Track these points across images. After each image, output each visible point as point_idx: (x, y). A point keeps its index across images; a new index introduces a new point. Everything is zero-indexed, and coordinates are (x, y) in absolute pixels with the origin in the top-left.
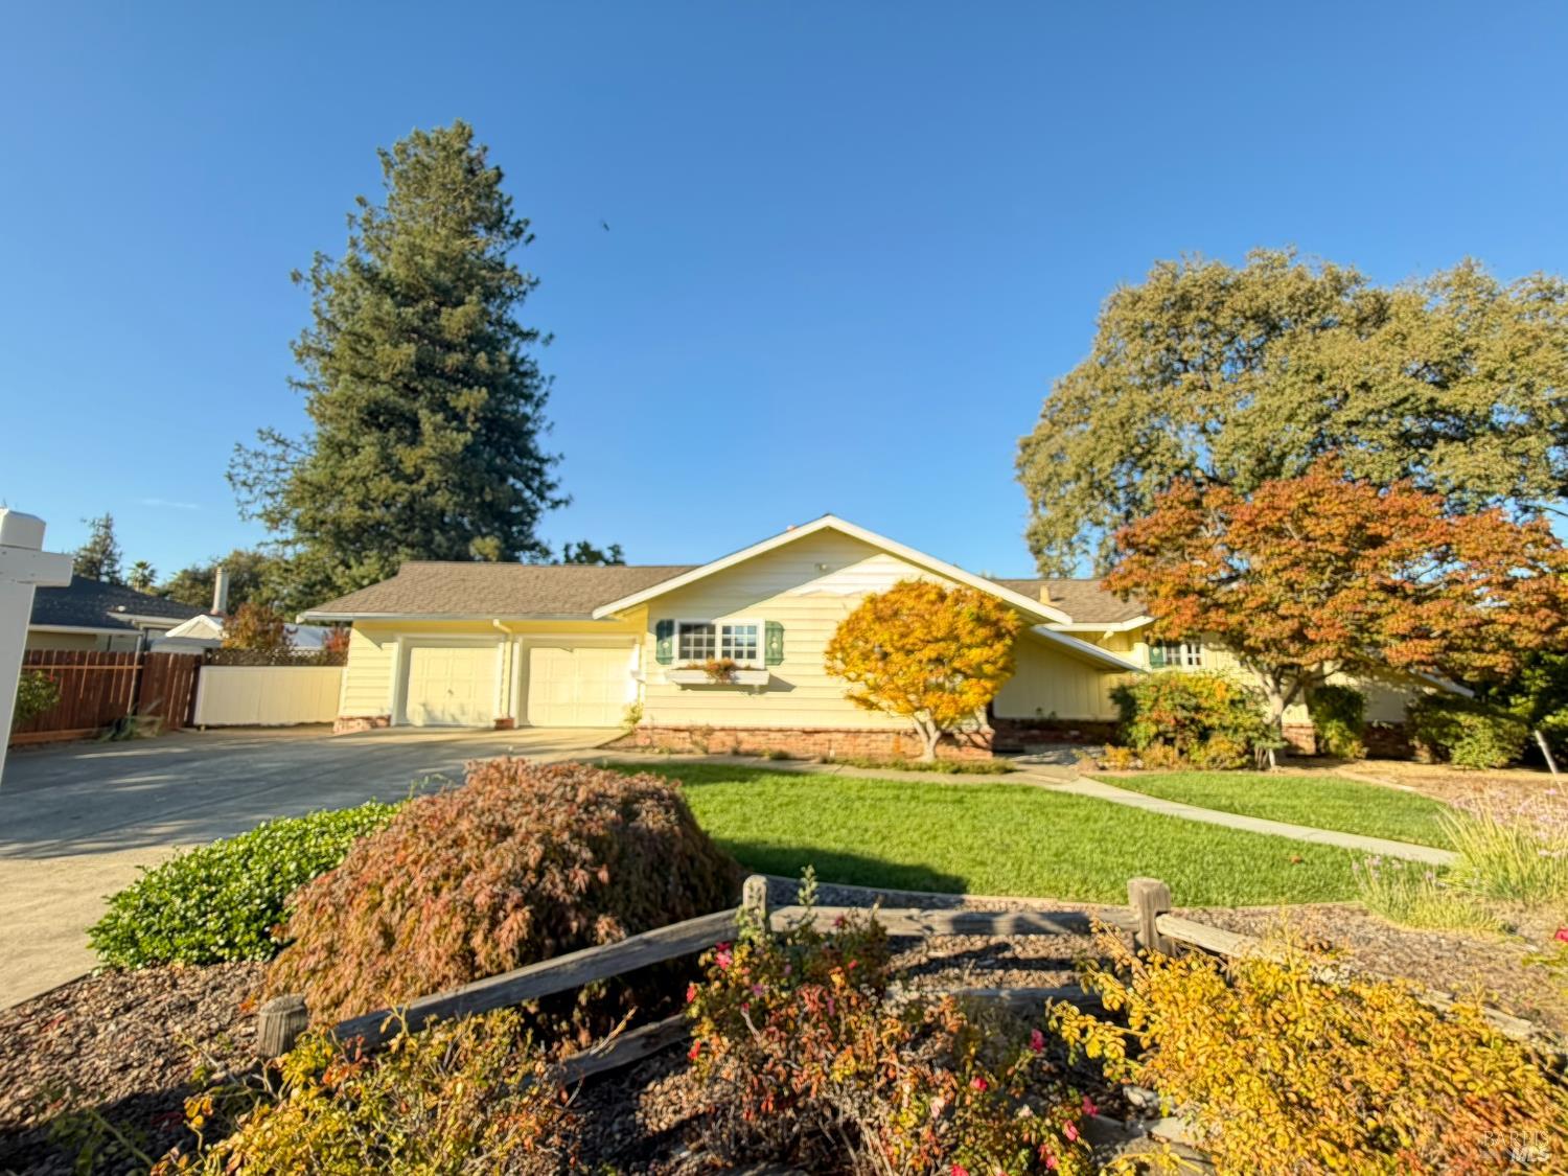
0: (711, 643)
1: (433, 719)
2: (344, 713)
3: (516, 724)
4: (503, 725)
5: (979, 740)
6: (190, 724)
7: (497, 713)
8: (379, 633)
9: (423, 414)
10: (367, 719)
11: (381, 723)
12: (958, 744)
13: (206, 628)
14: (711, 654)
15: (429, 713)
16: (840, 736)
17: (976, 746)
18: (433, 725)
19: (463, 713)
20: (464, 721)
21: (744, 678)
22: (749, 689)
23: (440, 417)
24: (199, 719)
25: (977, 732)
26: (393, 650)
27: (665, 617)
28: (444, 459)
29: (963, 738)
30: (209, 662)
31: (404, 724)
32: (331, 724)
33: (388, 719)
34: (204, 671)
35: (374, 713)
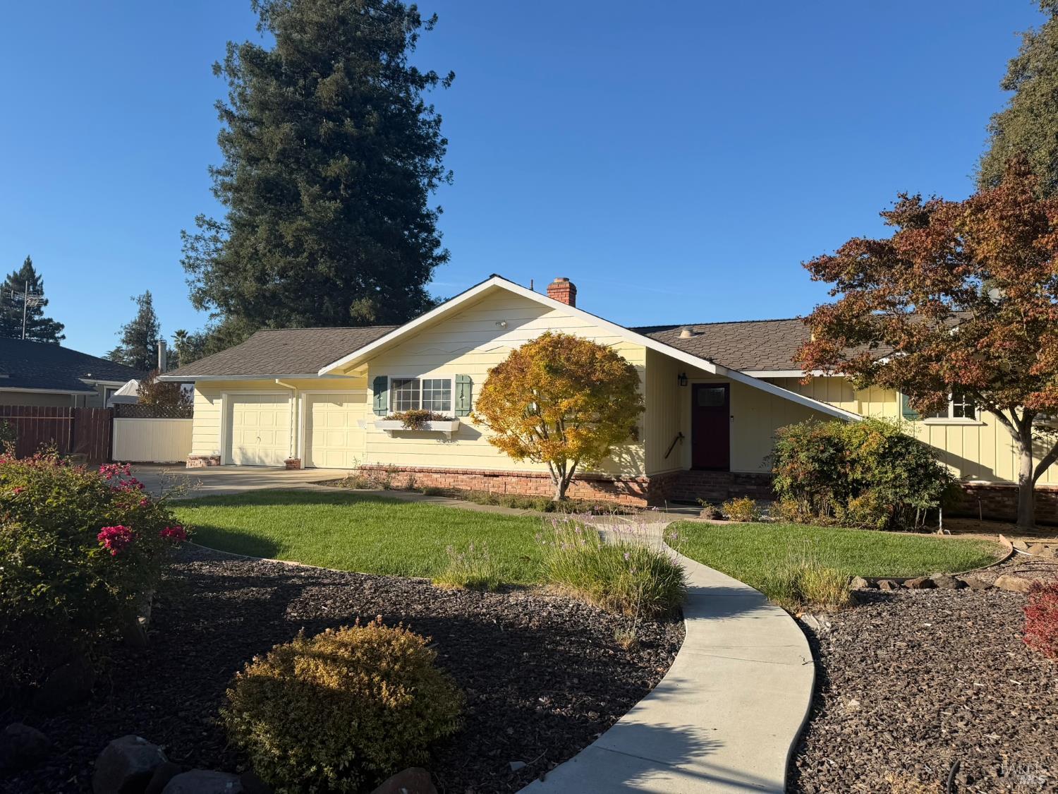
0: (416, 396)
1: (247, 460)
2: (195, 453)
3: (302, 466)
4: (291, 465)
5: (636, 487)
7: (287, 454)
8: (211, 393)
9: (302, 186)
10: (204, 458)
11: (213, 462)
12: (617, 492)
14: (416, 406)
15: (244, 454)
16: (514, 480)
17: (633, 493)
18: (247, 464)
19: (267, 456)
20: (268, 462)
23: (317, 188)
25: (633, 480)
26: (219, 404)
27: (381, 374)
28: (320, 229)
29: (621, 484)
30: (118, 416)
31: (230, 463)
32: (184, 464)
33: (218, 459)
34: (116, 421)
35: (208, 454)
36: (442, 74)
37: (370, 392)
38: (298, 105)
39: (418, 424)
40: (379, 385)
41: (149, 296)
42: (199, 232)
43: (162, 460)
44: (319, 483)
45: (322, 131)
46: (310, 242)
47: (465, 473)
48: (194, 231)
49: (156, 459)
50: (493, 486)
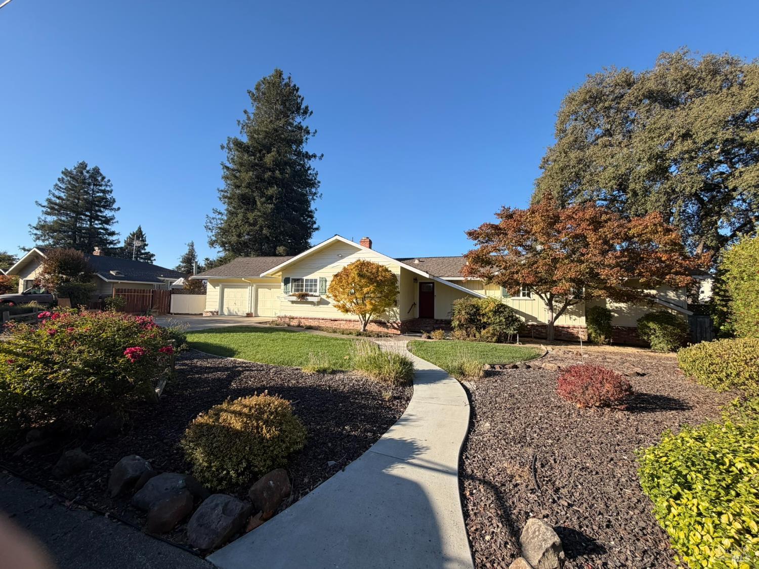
0: (302, 286)
1: (230, 313)
2: (207, 310)
3: (254, 315)
4: (249, 315)
5: (395, 325)
6: (169, 313)
7: (248, 311)
8: (215, 283)
9: (257, 199)
10: (211, 312)
11: (215, 314)
12: (387, 327)
13: (180, 282)
14: (302, 290)
15: (229, 311)
16: (344, 322)
17: (395, 328)
18: (230, 314)
19: (239, 311)
20: (239, 314)
21: (310, 299)
22: (312, 303)
23: (263, 199)
24: (171, 311)
25: (394, 322)
26: (218, 289)
27: (287, 276)
28: (265, 215)
29: (389, 324)
30: (173, 293)
31: (222, 314)
32: (202, 314)
33: (217, 312)
34: (172, 296)
35: (213, 310)
36: (319, 155)
37: (283, 284)
38: (257, 165)
39: (303, 298)
40: (286, 281)
41: (193, 243)
42: (214, 215)
43: (193, 313)
44: (259, 323)
45: (266, 176)
46: (260, 221)
47: (323, 319)
48: (212, 215)
49: (190, 312)
50: (335, 325)
